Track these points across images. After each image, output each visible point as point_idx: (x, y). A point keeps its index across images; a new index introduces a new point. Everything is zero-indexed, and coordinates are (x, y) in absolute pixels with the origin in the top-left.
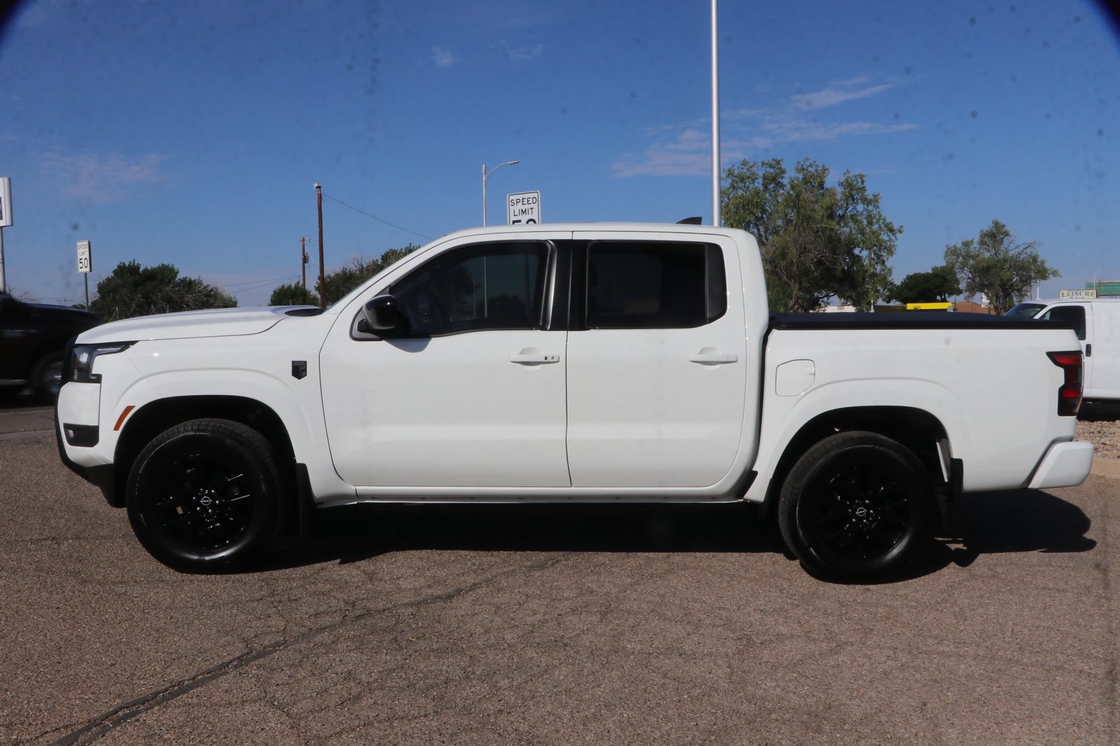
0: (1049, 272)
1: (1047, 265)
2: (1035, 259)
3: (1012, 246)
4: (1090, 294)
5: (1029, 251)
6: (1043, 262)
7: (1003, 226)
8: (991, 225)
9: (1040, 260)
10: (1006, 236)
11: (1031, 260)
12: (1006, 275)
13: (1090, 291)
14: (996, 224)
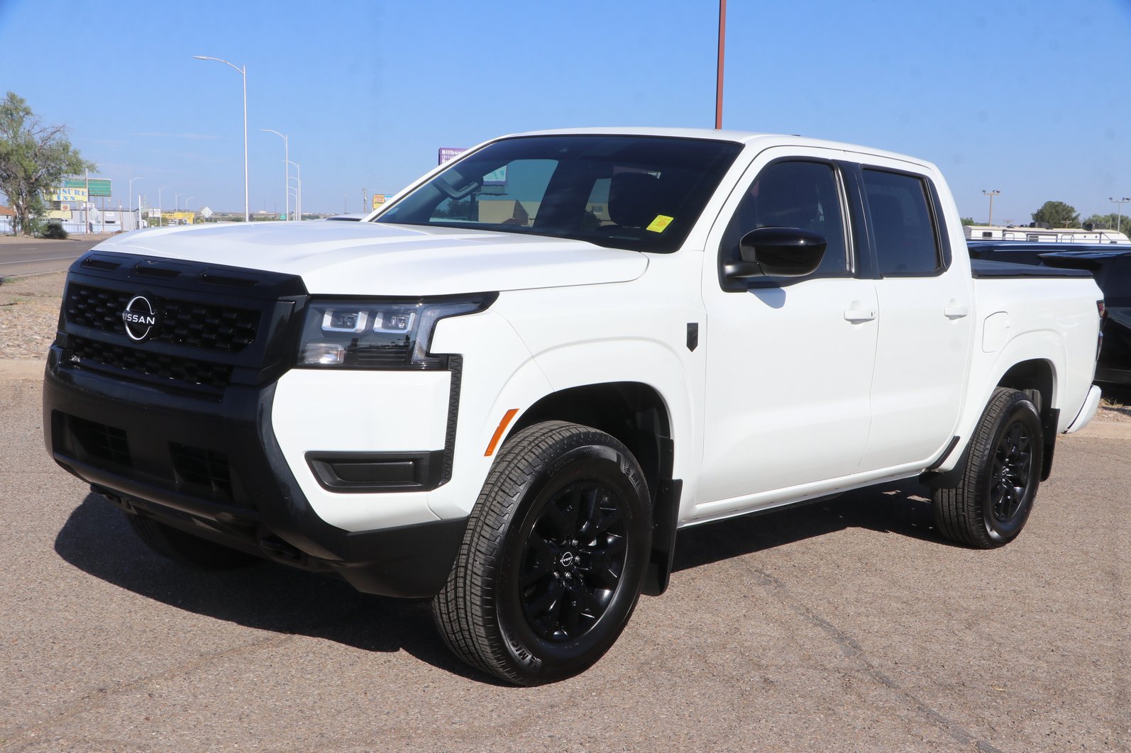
0: (84, 166)
1: (82, 156)
2: (65, 148)
3: (37, 129)
4: (81, 193)
5: (57, 136)
6: (76, 153)
7: (22, 101)
8: (5, 97)
9: (71, 149)
10: (27, 114)
11: (61, 148)
12: (30, 165)
13: (81, 190)
14: (12, 98)
